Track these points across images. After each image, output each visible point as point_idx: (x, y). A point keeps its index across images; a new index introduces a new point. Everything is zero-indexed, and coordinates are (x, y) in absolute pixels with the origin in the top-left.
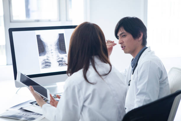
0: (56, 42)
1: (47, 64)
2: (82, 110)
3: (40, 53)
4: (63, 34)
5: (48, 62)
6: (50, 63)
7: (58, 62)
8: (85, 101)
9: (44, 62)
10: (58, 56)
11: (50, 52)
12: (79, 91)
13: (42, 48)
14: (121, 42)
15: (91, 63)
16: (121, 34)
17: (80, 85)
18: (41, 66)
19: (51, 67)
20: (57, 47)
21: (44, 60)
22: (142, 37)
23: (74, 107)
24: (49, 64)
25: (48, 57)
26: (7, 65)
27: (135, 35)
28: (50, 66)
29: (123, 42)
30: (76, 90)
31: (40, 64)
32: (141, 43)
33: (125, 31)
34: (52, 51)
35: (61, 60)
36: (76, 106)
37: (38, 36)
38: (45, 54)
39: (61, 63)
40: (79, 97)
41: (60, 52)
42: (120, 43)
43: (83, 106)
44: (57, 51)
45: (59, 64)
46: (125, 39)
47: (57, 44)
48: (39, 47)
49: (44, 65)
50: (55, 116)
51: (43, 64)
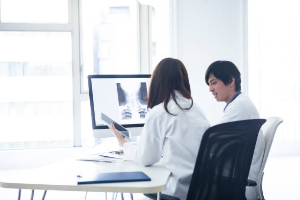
0: (138, 92)
1: (127, 115)
2: (164, 144)
3: (119, 102)
4: (145, 83)
5: (128, 113)
6: (131, 114)
7: (140, 113)
8: (166, 133)
9: (124, 112)
10: (139, 107)
11: (131, 102)
12: (160, 123)
13: (122, 97)
14: (212, 89)
15: (171, 97)
16: (211, 81)
17: (162, 116)
18: (121, 117)
19: (132, 118)
20: (138, 97)
21: (124, 110)
22: (233, 82)
23: (155, 140)
24: (129, 115)
25: (128, 107)
26: (74, 147)
27: (226, 82)
28: (130, 117)
29: (214, 89)
30: (158, 122)
31: (120, 114)
32: (233, 88)
33: (215, 78)
34: (133, 101)
35: (143, 111)
36: (157, 139)
37: (118, 85)
38: (125, 104)
39: (142, 114)
40: (161, 129)
41: (141, 103)
42: (211, 91)
43: (165, 138)
44: (139, 102)
45: (141, 116)
46: (215, 87)
47: (139, 93)
48: (119, 96)
49: (124, 116)
50: (137, 153)
51: (123, 114)
